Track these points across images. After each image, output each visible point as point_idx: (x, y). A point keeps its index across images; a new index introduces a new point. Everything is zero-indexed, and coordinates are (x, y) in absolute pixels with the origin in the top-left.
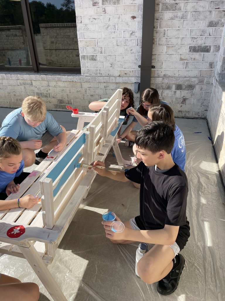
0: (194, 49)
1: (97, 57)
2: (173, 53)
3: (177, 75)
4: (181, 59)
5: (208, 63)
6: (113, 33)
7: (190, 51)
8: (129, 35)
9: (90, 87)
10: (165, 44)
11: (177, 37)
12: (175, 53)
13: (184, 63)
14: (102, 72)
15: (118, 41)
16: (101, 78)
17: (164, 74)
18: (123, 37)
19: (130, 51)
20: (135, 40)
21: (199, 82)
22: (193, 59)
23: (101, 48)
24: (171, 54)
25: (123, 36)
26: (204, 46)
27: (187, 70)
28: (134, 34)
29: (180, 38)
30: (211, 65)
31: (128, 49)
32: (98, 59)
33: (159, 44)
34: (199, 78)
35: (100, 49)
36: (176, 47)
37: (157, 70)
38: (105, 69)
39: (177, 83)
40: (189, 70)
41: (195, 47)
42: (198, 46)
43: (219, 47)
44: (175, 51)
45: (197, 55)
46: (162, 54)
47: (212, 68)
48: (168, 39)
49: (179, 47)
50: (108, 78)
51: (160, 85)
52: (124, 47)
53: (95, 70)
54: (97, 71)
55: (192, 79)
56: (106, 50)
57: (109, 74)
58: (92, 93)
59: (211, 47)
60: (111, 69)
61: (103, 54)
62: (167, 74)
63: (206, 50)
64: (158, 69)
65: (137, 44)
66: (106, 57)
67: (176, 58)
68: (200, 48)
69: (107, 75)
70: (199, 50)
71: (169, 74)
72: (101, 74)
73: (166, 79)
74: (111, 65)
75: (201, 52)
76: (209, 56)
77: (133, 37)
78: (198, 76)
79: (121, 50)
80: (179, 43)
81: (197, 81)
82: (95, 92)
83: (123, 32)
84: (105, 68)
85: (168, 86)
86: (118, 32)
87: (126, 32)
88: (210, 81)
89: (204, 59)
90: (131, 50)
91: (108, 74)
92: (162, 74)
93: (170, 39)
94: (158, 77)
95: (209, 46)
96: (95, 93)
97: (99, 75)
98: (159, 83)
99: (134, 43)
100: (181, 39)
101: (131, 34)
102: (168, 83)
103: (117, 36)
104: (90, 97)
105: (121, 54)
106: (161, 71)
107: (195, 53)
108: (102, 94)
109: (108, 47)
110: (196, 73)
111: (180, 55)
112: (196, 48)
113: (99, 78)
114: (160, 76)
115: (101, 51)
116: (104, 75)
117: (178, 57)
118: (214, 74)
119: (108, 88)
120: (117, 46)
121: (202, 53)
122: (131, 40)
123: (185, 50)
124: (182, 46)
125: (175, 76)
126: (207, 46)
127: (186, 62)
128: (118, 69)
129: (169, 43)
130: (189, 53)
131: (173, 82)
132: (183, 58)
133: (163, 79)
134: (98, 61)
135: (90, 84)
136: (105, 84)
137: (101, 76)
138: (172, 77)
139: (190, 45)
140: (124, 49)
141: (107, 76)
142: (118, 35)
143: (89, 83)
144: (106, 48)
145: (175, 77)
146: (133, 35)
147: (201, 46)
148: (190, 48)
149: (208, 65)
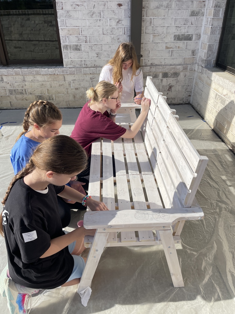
0: (178, 38)
1: (82, 46)
2: (159, 42)
3: (163, 63)
4: (167, 48)
5: (191, 51)
6: (99, 21)
7: (175, 39)
8: (116, 23)
9: (75, 80)
10: (151, 33)
11: (162, 26)
12: (161, 42)
13: (170, 52)
14: (88, 63)
15: (104, 29)
17: (151, 63)
18: (109, 26)
19: (116, 40)
20: (122, 28)
21: (183, 70)
22: (177, 48)
23: (86, 36)
24: (157, 43)
25: (109, 24)
26: (187, 35)
27: (172, 58)
28: (120, 22)
29: (165, 27)
30: (194, 52)
31: (115, 38)
32: (83, 48)
33: (146, 33)
34: (184, 65)
35: (84, 38)
36: (162, 35)
37: (144, 59)
38: (91, 59)
39: (164, 71)
40: (174, 58)
41: (179, 36)
42: (182, 35)
43: (200, 35)
44: (161, 40)
45: (181, 44)
46: (149, 42)
47: (194, 55)
48: (154, 27)
49: (165, 36)
50: (95, 68)
51: (148, 73)
52: (111, 35)
53: (80, 61)
54: (81, 62)
55: (177, 66)
56: (91, 39)
57: (96, 65)
58: (77, 86)
59: (193, 36)
60: (97, 59)
61: (88, 43)
62: (154, 62)
63: (188, 38)
64: (145, 58)
65: (124, 33)
66: (91, 47)
67: (162, 46)
68: (183, 37)
69: (93, 66)
70: (182, 38)
71: (156, 62)
72: (87, 65)
73: (154, 68)
74: (97, 54)
75: (184, 40)
76: (191, 44)
77: (120, 25)
78: (182, 63)
79: (108, 39)
80: (165, 32)
81: (181, 69)
82: (80, 84)
83: (109, 20)
84: (90, 58)
85: (156, 75)
86: (104, 20)
87: (112, 20)
88: (193, 67)
89: (187, 47)
90: (118, 39)
91: (95, 65)
92: (149, 63)
93: (156, 28)
94: (146, 66)
95: (192, 35)
96: (80, 86)
97: (84, 66)
98: (147, 72)
99: (120, 31)
100: (166, 27)
101: (118, 22)
102: (155, 72)
103: (103, 24)
104: (74, 90)
105: (108, 43)
106: (148, 60)
107: (179, 41)
108: (88, 87)
109: (93, 35)
110: (179, 61)
111: (166, 43)
112: (180, 37)
113: (85, 69)
114: (148, 65)
115: (85, 40)
116: (89, 66)
117: (164, 46)
118: (196, 61)
119: (94, 80)
120: (103, 34)
121: (186, 42)
122: (118, 29)
123: (170, 39)
124: (167, 35)
125: (161, 64)
126: (190, 35)
127: (172, 51)
128: (104, 59)
129: (155, 32)
130: (174, 41)
131: (160, 70)
132: (168, 46)
133: (150, 67)
134: (82, 51)
135: (74, 77)
136: (91, 76)
137: (87, 68)
138: (159, 65)
139: (175, 34)
140: (111, 38)
141: (94, 67)
142: (104, 23)
143: (74, 75)
144: (91, 37)
145: (161, 65)
146: (120, 23)
147: (184, 35)
148: (175, 36)
149: (191, 53)
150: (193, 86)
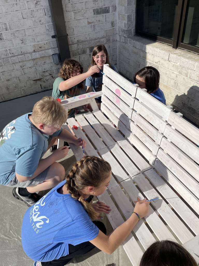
0: (98, 12)
1: (3, 35)
2: (81, 18)
3: (88, 39)
4: (89, 23)
5: (110, 22)
6: (15, 5)
7: (94, 14)
8: (34, 5)
9: (4, 72)
10: (72, 10)
11: (80, 2)
12: (82, 18)
13: (92, 26)
14: (14, 51)
15: (23, 13)
16: (14, 58)
17: (77, 40)
18: (27, 9)
19: (39, 22)
20: (42, 9)
21: (107, 42)
22: (98, 21)
23: (5, 24)
24: (79, 20)
25: (27, 7)
26: (104, 8)
27: (95, 32)
28: (39, 3)
29: (83, 3)
30: (113, 24)
31: (36, 21)
32: (4, 37)
33: (66, 11)
34: (106, 38)
35: (4, 26)
36: (82, 12)
37: (70, 38)
38: (17, 47)
39: (91, 46)
40: (97, 32)
41: (97, 10)
42: (100, 8)
43: (115, 6)
44: (82, 16)
45: (100, 17)
46: (71, 20)
47: (113, 26)
48: (74, 4)
49: (85, 11)
50: (22, 56)
51: (76, 51)
52: (31, 18)
53: (4, 51)
54: (6, 51)
55: (101, 39)
56: (11, 25)
57: (23, 52)
58: (8, 77)
59: (109, 8)
60: (22, 45)
61: (9, 31)
62: (79, 40)
63: (106, 11)
64: (71, 36)
65: (44, 14)
66: (13, 34)
67: (84, 22)
68: (101, 10)
69: (20, 53)
70: (101, 12)
71: (82, 38)
72: (13, 53)
73: (81, 45)
74: (22, 41)
75: (103, 14)
76: (109, 16)
77: (39, 7)
78: (104, 35)
79: (29, 23)
80: (84, 8)
81: (105, 42)
82: (10, 75)
83: (26, 2)
84: (15, 45)
85: (83, 51)
86: (21, 3)
87: (29, 2)
88: (114, 38)
89: (106, 20)
90: (40, 21)
91: (21, 52)
92: (75, 41)
93: (75, 4)
94: (73, 44)
95: (108, 7)
96: (11, 77)
97: (10, 55)
98: (75, 49)
99: (41, 13)
100: (85, 3)
101: (36, 4)
102: (83, 48)
103: (21, 8)
104: (6, 82)
105: (30, 27)
106: (74, 37)
107: (98, 15)
108: (20, 75)
109: (13, 22)
110: (102, 34)
111: (87, 18)
112: (99, 10)
113: (12, 58)
114: (74, 43)
115: (5, 27)
116: (16, 54)
117: (86, 21)
118: (116, 31)
119: (25, 67)
120: (23, 18)
121: (104, 14)
122: (37, 11)
123: (90, 13)
124: (87, 10)
125: (87, 39)
126: (107, 7)
127: (93, 25)
128: (31, 44)
129: (75, 9)
130: (94, 16)
131: (87, 46)
132: (90, 21)
133: (78, 45)
134: (5, 40)
135: (3, 68)
136: (21, 64)
137: (14, 56)
138: (85, 41)
139: (94, 8)
140: (32, 22)
141: (22, 55)
142: (22, 6)
143: (2, 67)
144: (10, 24)
145: (87, 41)
146: (39, 5)
147: (102, 8)
148: (94, 10)
149: (110, 25)
150: (117, 55)
